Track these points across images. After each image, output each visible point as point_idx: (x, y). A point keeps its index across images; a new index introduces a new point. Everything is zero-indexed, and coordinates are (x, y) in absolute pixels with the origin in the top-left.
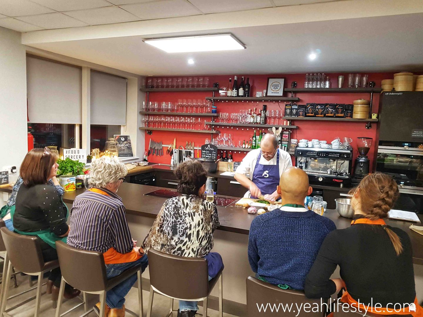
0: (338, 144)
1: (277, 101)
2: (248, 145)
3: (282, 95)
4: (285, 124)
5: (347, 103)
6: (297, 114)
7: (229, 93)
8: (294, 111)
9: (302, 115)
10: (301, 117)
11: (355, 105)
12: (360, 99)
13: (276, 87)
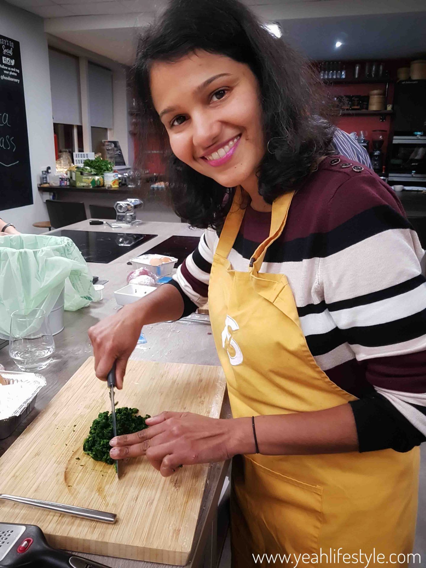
5: (362, 94)
11: (371, 97)
12: (377, 89)
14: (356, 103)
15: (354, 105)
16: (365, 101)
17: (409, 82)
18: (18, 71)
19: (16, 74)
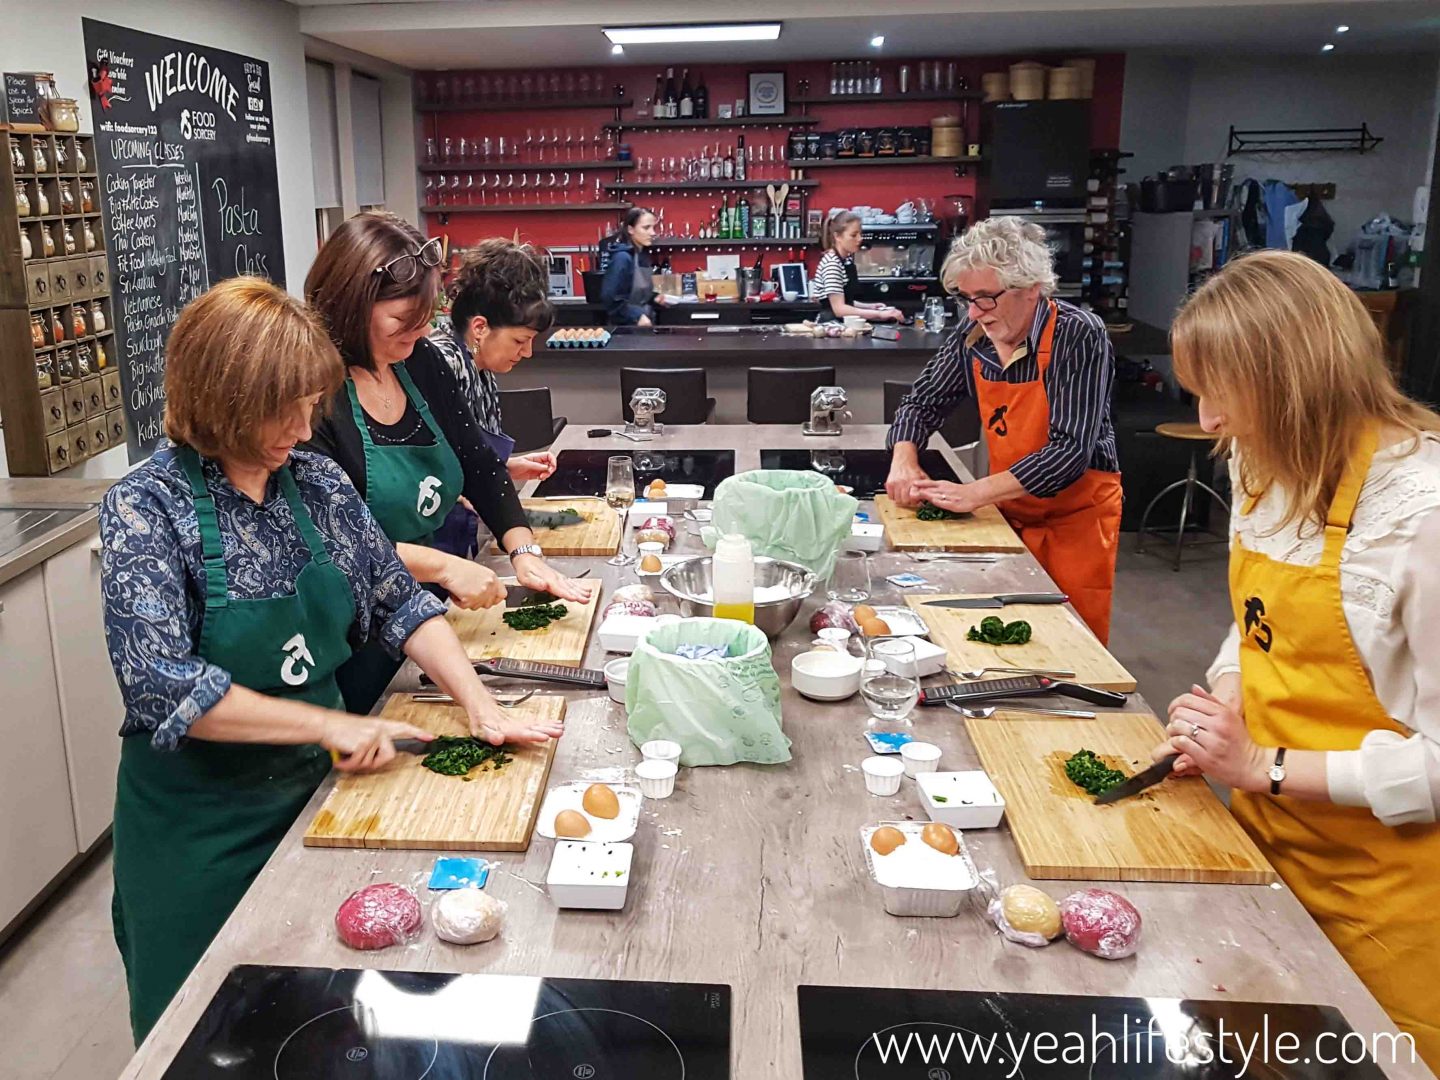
0: (909, 212)
1: (773, 125)
2: (712, 231)
3: (782, 111)
4: (793, 177)
5: (918, 123)
6: (820, 153)
7: (659, 111)
8: (813, 148)
9: (831, 156)
10: (828, 161)
11: (935, 130)
12: (946, 116)
13: (767, 93)
14: (907, 142)
15: (903, 147)
16: (924, 136)
17: (1011, 106)
18: (267, 120)
19: (264, 128)
